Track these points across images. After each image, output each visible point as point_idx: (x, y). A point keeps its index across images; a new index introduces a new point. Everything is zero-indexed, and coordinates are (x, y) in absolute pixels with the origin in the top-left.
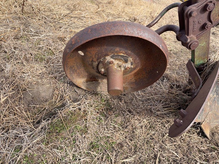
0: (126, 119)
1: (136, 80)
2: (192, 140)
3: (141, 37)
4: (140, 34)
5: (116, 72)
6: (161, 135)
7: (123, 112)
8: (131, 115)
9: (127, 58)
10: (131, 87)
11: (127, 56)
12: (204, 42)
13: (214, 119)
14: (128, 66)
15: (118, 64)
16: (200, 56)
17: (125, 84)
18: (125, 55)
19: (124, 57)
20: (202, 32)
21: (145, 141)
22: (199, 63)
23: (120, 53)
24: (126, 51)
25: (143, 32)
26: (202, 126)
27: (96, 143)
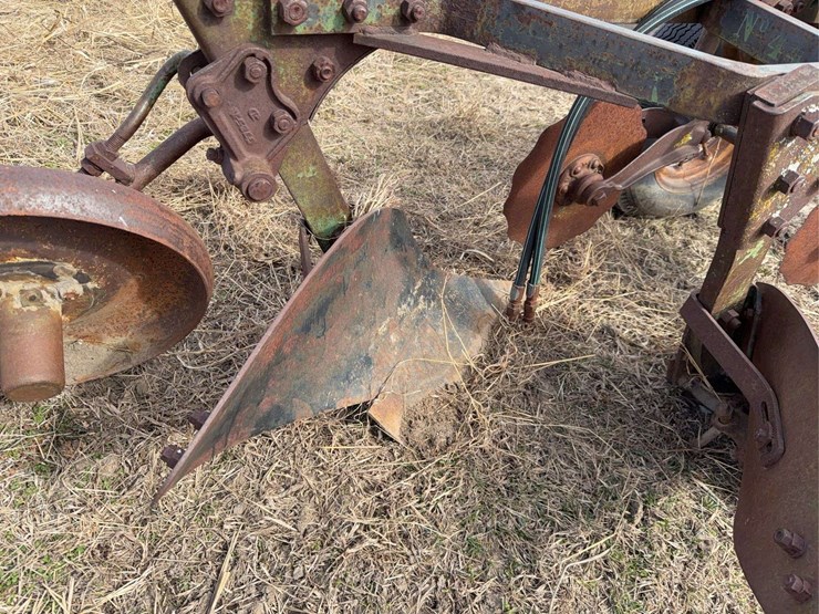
0: (137, 456)
1: (160, 314)
2: (351, 462)
3: (22, 213)
4: (16, 204)
5: (20, 321)
6: (256, 474)
7: (125, 436)
8: (153, 439)
9: (51, 267)
10: (152, 341)
11: (46, 260)
12: (308, 166)
13: (420, 378)
14: (70, 291)
15: (22, 292)
16: (318, 206)
17: (130, 333)
18: (36, 260)
19: (36, 267)
20: (277, 141)
21: (196, 510)
22: (327, 227)
23: (8, 257)
24: (30, 246)
25: (28, 192)
26: (371, 412)
27: (7, 573)
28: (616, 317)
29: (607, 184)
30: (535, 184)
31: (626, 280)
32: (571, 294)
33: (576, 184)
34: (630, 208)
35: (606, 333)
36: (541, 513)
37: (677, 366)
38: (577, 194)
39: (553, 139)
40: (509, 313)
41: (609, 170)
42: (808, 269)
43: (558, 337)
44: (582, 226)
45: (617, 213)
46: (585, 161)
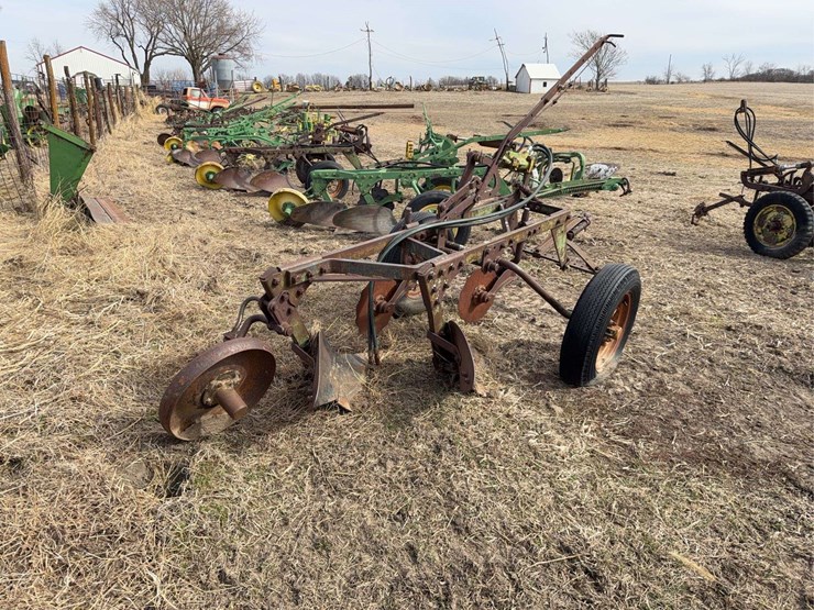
5: (227, 393)
9: (234, 373)
13: (349, 391)
14: (238, 381)
15: (226, 384)
16: (301, 335)
20: (290, 317)
22: (303, 342)
24: (230, 366)
26: (339, 402)
28: (411, 355)
29: (389, 304)
30: (365, 310)
31: (409, 342)
32: (389, 352)
33: (378, 307)
34: (401, 313)
35: (409, 361)
36: (407, 413)
37: (435, 359)
38: (380, 310)
39: (366, 293)
40: (370, 362)
41: (388, 298)
42: (471, 315)
43: (391, 366)
44: (385, 323)
45: (396, 317)
46: (379, 298)
